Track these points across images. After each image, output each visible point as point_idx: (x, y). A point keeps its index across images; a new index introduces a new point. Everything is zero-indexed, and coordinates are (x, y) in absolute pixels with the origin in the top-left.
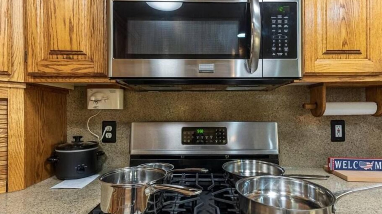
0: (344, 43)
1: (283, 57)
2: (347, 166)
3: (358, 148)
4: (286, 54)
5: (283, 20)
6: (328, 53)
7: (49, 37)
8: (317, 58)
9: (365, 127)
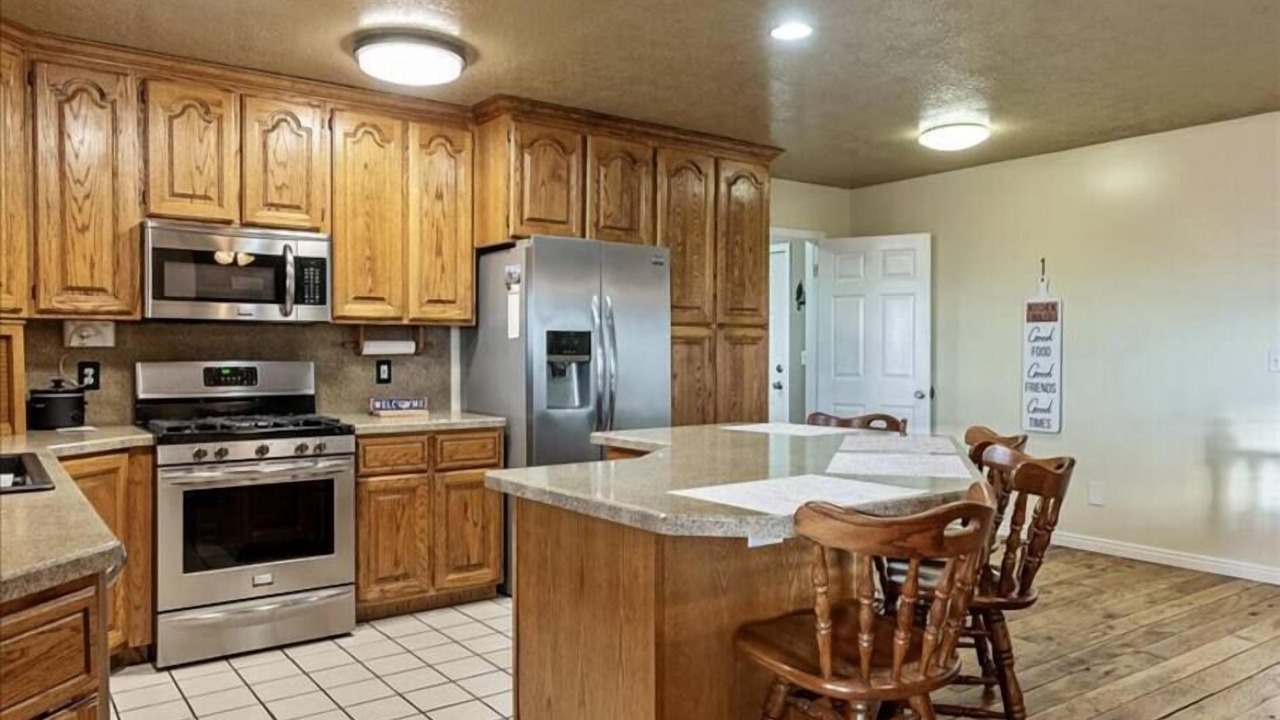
0: (371, 291)
1: (314, 304)
2: (386, 405)
3: (404, 389)
4: (315, 301)
5: (314, 271)
6: (356, 298)
7: (64, 272)
8: (347, 303)
9: (412, 367)
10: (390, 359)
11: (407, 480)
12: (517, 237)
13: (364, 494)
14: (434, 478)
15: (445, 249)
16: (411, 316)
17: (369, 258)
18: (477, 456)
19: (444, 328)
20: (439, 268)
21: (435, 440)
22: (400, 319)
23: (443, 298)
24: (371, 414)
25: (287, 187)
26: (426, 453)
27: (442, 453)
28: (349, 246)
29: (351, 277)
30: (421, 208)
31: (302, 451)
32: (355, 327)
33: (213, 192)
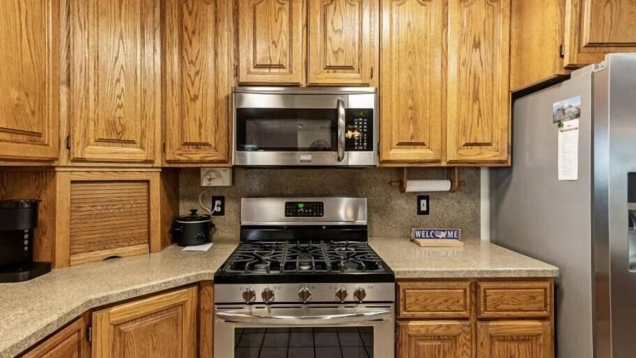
0: (412, 137)
1: (363, 150)
2: (425, 235)
3: (440, 220)
4: (365, 148)
5: (363, 122)
6: (400, 144)
7: (182, 132)
8: (391, 149)
9: (446, 201)
10: (428, 194)
11: (448, 327)
12: (572, 68)
13: (404, 338)
14: (476, 325)
15: (482, 95)
16: (449, 159)
17: (411, 108)
18: (523, 307)
19: (475, 168)
20: (476, 113)
21: (477, 287)
22: (438, 161)
23: (480, 141)
24: (412, 241)
25: (342, 51)
26: (468, 300)
27: (485, 301)
28: (394, 99)
29: (395, 126)
30: (459, 58)
31: (340, 297)
32: (400, 170)
33: (286, 63)
